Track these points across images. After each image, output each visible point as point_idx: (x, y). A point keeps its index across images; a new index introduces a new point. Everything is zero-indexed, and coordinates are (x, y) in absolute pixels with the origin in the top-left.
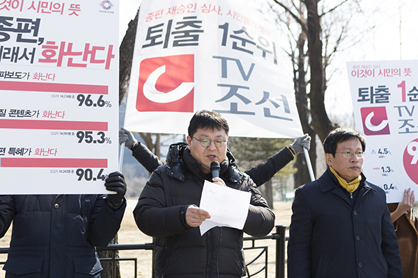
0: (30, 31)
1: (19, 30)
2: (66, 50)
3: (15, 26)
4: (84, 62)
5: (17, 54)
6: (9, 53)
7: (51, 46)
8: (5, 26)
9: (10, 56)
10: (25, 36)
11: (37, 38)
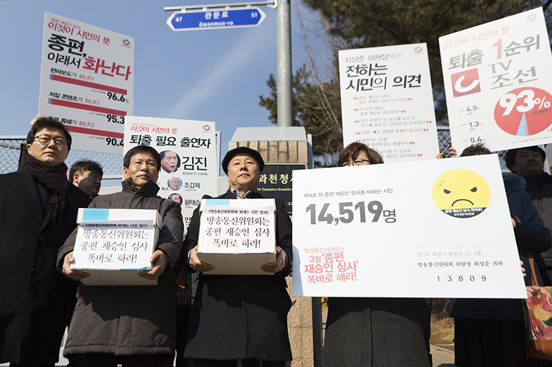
0: (77, 48)
1: (70, 45)
2: (100, 64)
3: (67, 43)
4: (112, 74)
5: (68, 61)
6: (63, 59)
7: (90, 60)
9: (64, 60)
10: (73, 50)
11: (82, 53)
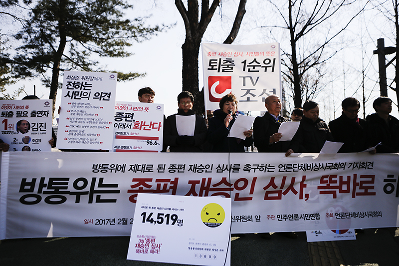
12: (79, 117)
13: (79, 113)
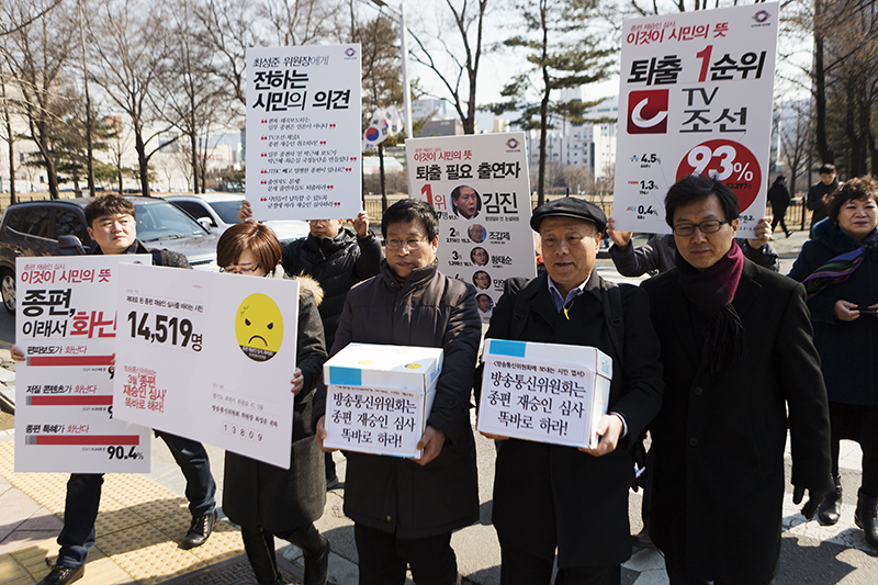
0: (61, 303)
1: (51, 303)
2: (96, 320)
3: (48, 299)
5: (50, 328)
7: (81, 317)
8: (39, 300)
10: (57, 308)
11: (68, 310)
12: (286, 149)
13: (286, 140)
